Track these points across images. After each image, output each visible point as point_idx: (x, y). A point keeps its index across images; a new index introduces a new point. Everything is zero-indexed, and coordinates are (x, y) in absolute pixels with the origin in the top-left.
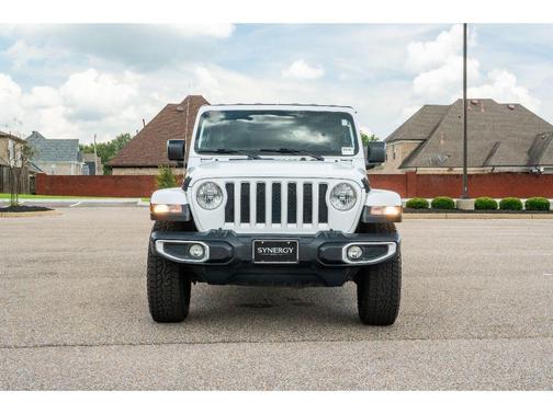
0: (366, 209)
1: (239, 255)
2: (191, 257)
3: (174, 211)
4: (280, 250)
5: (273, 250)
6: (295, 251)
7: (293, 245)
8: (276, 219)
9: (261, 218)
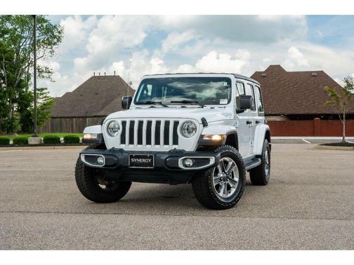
0: (202, 136)
1: (121, 163)
2: (98, 164)
3: (94, 137)
4: (144, 160)
5: (140, 160)
6: (152, 161)
7: (151, 157)
8: (149, 142)
9: (140, 142)
